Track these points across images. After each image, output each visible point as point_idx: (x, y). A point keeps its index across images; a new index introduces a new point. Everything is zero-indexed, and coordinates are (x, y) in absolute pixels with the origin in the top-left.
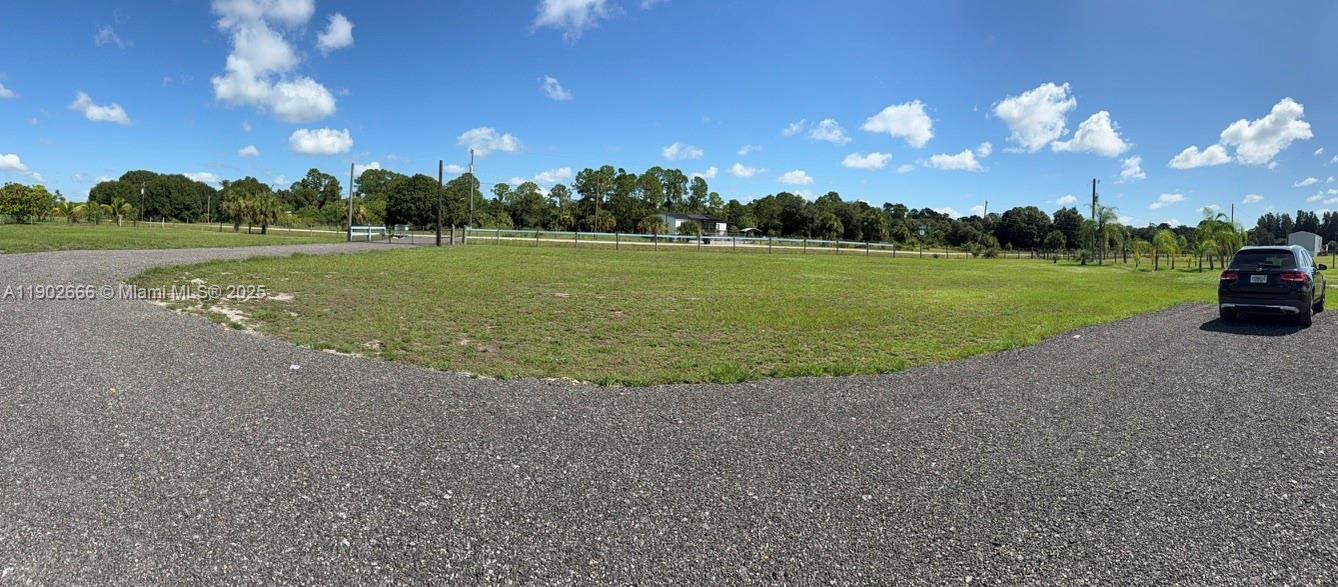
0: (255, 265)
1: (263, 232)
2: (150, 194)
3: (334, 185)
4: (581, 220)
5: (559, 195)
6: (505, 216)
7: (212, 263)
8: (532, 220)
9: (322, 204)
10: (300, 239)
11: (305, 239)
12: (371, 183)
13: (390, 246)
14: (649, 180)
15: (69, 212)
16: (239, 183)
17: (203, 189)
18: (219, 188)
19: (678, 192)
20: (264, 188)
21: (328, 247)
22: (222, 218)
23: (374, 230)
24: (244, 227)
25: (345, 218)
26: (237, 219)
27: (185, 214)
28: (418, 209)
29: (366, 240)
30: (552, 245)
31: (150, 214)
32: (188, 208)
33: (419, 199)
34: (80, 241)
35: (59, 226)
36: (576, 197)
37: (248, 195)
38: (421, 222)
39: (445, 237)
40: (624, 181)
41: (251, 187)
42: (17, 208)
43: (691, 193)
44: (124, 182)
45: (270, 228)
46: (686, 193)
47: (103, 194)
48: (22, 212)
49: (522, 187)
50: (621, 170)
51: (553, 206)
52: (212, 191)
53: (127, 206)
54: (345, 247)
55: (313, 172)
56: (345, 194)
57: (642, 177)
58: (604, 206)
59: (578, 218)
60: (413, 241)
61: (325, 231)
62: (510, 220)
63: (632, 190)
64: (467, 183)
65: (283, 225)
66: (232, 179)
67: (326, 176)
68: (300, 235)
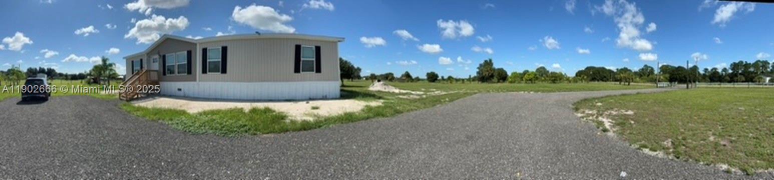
0: (623, 97)
1: (629, 85)
2: (593, 73)
3: (652, 69)
4: (732, 78)
5: (724, 71)
6: (707, 79)
7: (607, 96)
8: (716, 80)
9: (648, 76)
10: (641, 87)
11: (643, 87)
12: (664, 69)
13: (671, 90)
14: (756, 65)
15: (568, 79)
16: (622, 69)
17: (610, 71)
18: (615, 71)
19: (766, 68)
20: (630, 70)
21: (650, 90)
22: (616, 80)
23: (665, 84)
24: (623, 83)
25: (656, 80)
26: (620, 80)
27: (605, 79)
28: (679, 77)
29: (663, 87)
30: (724, 88)
31: (593, 79)
32: (605, 77)
33: (680, 74)
34: (567, 89)
35: (565, 84)
36: (730, 71)
37: (624, 73)
38: (681, 81)
39: (690, 85)
40: (747, 65)
41: (625, 70)
42: (553, 79)
43: (771, 68)
44: (587, 70)
45: (631, 84)
46: (769, 68)
47: (579, 74)
48: (555, 80)
49: (712, 70)
50: (746, 62)
51: (722, 74)
52: (613, 72)
53: (585, 77)
54: (655, 90)
55: (646, 66)
56: (656, 72)
57: (753, 64)
58: (740, 74)
59: (731, 78)
60: (679, 88)
61: (649, 84)
62: (709, 80)
63: (750, 68)
64: (695, 68)
65: (635, 82)
66: (620, 68)
67: (650, 67)
68: (641, 86)
